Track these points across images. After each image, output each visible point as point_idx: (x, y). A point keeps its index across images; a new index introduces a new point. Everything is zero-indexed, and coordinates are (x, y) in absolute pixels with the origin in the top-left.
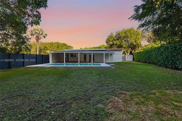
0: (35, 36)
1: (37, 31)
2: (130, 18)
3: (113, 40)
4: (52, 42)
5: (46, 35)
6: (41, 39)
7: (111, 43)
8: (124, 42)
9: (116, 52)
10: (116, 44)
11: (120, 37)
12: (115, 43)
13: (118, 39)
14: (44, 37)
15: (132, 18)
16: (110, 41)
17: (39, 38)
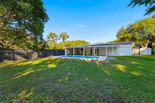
0: (62, 38)
1: (63, 34)
2: (130, 5)
3: (124, 33)
4: (73, 41)
5: (68, 36)
6: (66, 39)
7: (122, 37)
8: (137, 35)
9: (121, 46)
10: (128, 37)
11: (133, 30)
12: (126, 37)
13: (130, 32)
14: (68, 38)
15: (134, 4)
16: (120, 35)
17: (65, 38)
